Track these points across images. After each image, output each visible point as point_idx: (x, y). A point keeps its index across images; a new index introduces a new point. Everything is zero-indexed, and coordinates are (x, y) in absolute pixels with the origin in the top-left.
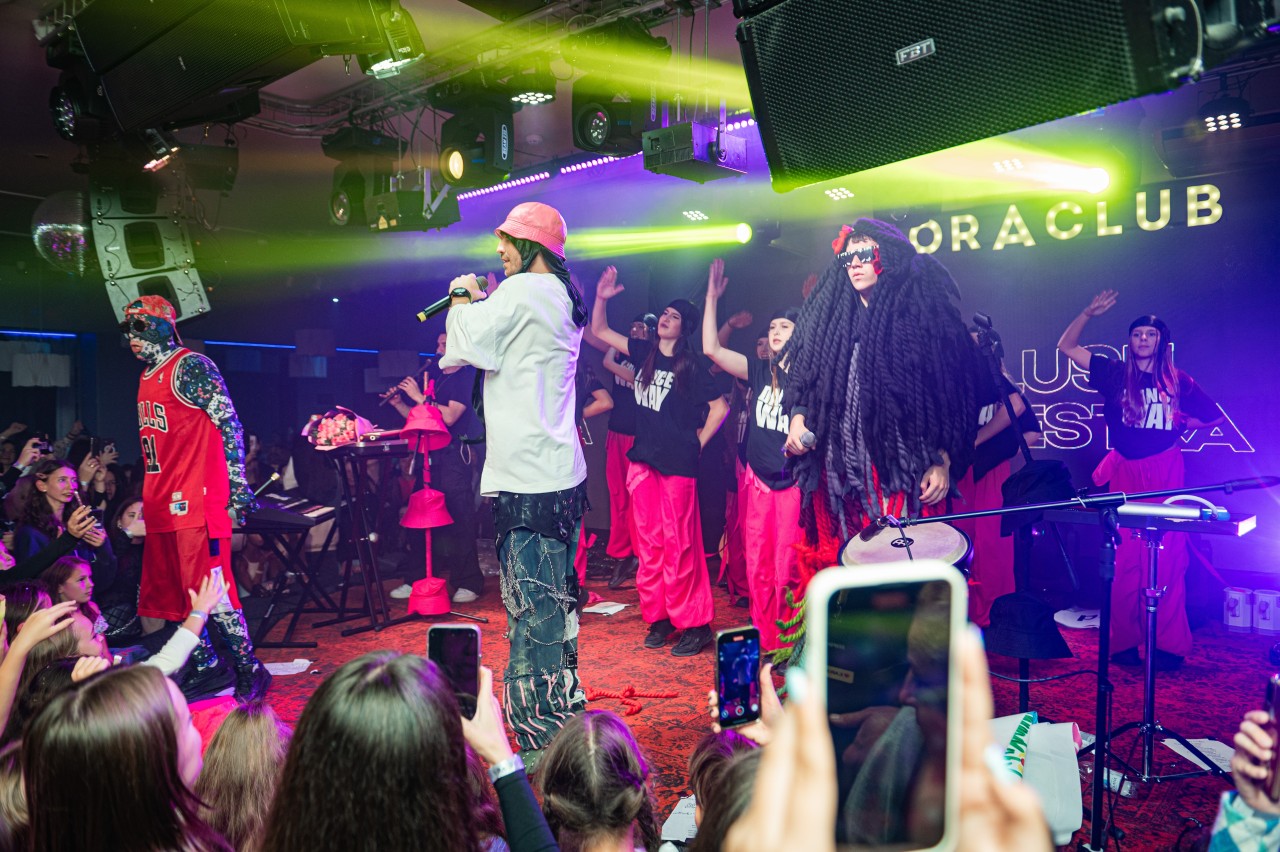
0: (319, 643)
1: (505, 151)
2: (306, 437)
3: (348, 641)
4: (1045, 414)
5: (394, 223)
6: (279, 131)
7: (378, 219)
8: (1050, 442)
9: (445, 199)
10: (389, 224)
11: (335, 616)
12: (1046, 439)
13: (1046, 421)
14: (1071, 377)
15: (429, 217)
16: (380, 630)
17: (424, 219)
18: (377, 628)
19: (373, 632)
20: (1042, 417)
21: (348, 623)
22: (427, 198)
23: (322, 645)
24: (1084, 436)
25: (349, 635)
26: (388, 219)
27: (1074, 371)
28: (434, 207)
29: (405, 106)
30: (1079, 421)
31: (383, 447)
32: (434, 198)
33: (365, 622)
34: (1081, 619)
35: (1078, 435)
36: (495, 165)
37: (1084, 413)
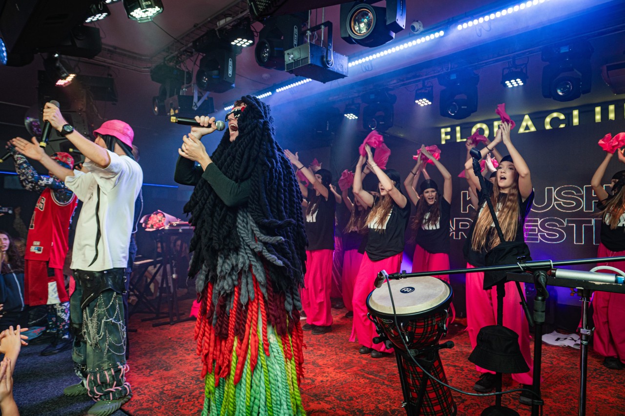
0: (138, 330)
1: (230, 72)
2: (142, 224)
3: (154, 330)
4: (539, 224)
5: (177, 111)
6: (135, 70)
7: (170, 110)
8: (542, 239)
9: (205, 100)
10: (175, 112)
11: (154, 315)
12: (539, 237)
13: (539, 227)
14: (554, 203)
15: (196, 109)
16: (173, 324)
17: (194, 110)
18: (171, 323)
19: (169, 325)
20: (538, 225)
21: (160, 320)
22: (195, 99)
23: (139, 331)
24: (561, 235)
25: (156, 326)
26: (174, 110)
27: (556, 200)
28: (199, 104)
29: (189, 54)
30: (559, 228)
31: (179, 230)
32: (199, 98)
33: (168, 320)
34: (558, 339)
35: (558, 236)
36: (224, 79)
37: (562, 224)
